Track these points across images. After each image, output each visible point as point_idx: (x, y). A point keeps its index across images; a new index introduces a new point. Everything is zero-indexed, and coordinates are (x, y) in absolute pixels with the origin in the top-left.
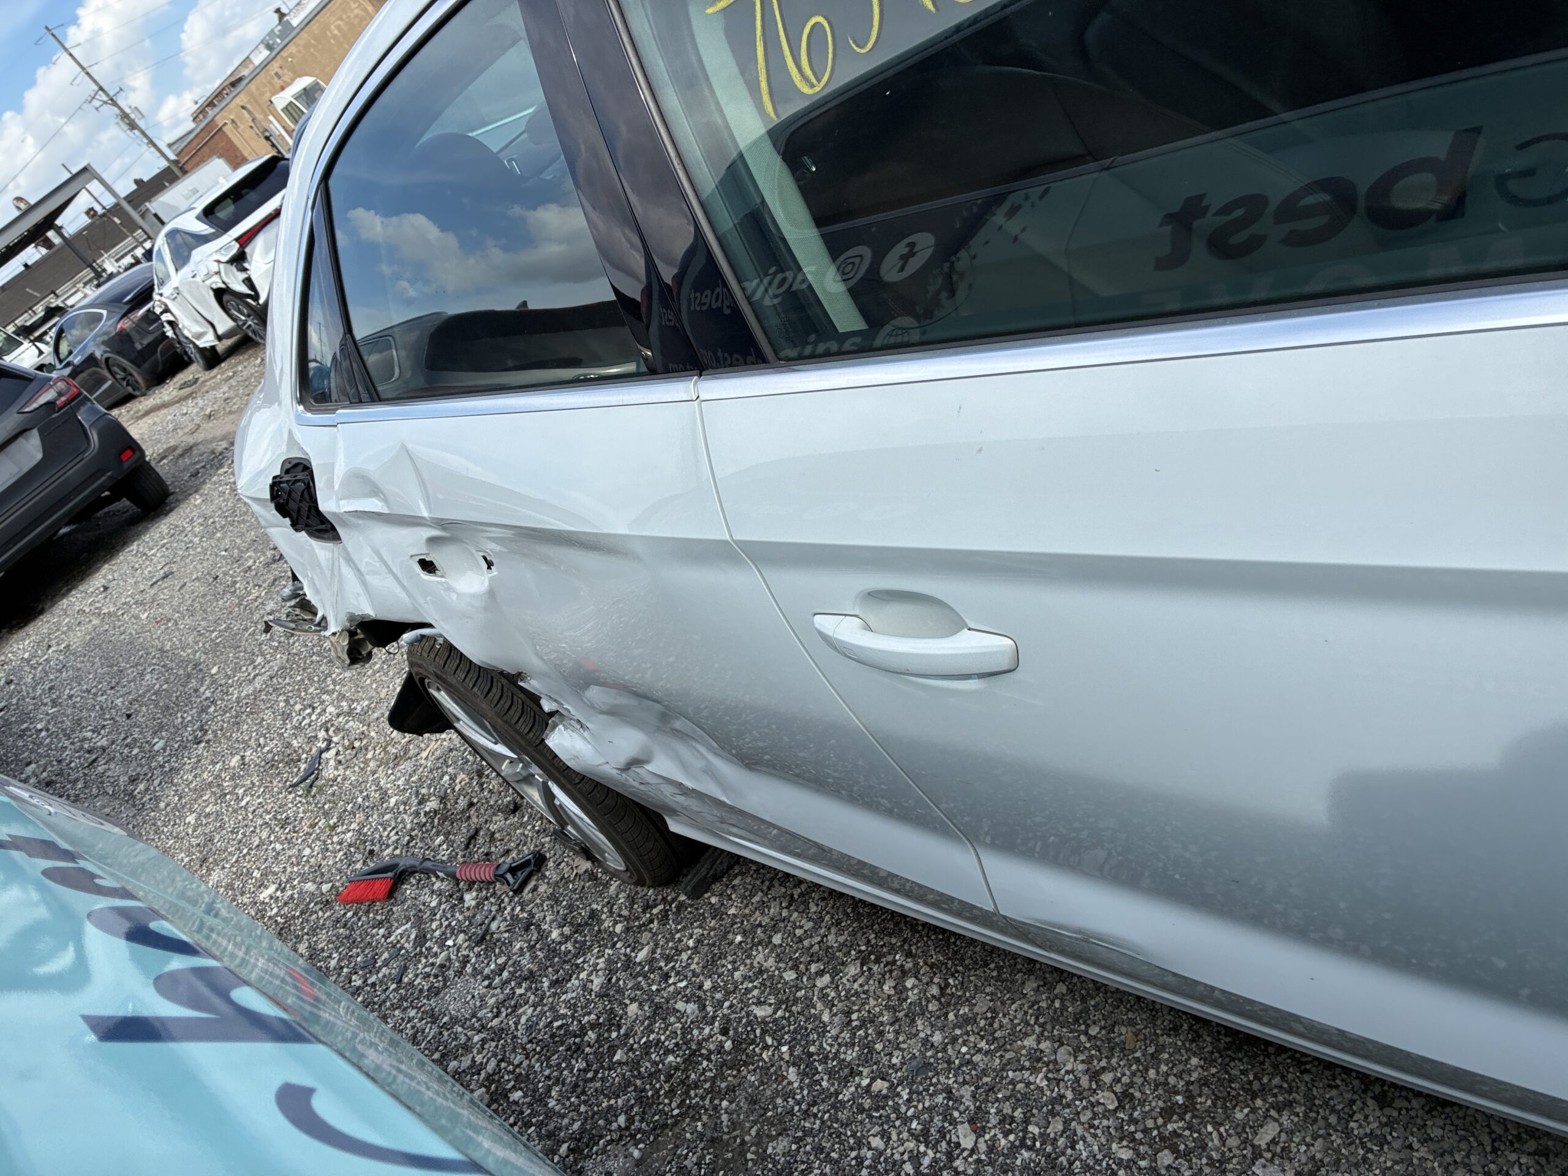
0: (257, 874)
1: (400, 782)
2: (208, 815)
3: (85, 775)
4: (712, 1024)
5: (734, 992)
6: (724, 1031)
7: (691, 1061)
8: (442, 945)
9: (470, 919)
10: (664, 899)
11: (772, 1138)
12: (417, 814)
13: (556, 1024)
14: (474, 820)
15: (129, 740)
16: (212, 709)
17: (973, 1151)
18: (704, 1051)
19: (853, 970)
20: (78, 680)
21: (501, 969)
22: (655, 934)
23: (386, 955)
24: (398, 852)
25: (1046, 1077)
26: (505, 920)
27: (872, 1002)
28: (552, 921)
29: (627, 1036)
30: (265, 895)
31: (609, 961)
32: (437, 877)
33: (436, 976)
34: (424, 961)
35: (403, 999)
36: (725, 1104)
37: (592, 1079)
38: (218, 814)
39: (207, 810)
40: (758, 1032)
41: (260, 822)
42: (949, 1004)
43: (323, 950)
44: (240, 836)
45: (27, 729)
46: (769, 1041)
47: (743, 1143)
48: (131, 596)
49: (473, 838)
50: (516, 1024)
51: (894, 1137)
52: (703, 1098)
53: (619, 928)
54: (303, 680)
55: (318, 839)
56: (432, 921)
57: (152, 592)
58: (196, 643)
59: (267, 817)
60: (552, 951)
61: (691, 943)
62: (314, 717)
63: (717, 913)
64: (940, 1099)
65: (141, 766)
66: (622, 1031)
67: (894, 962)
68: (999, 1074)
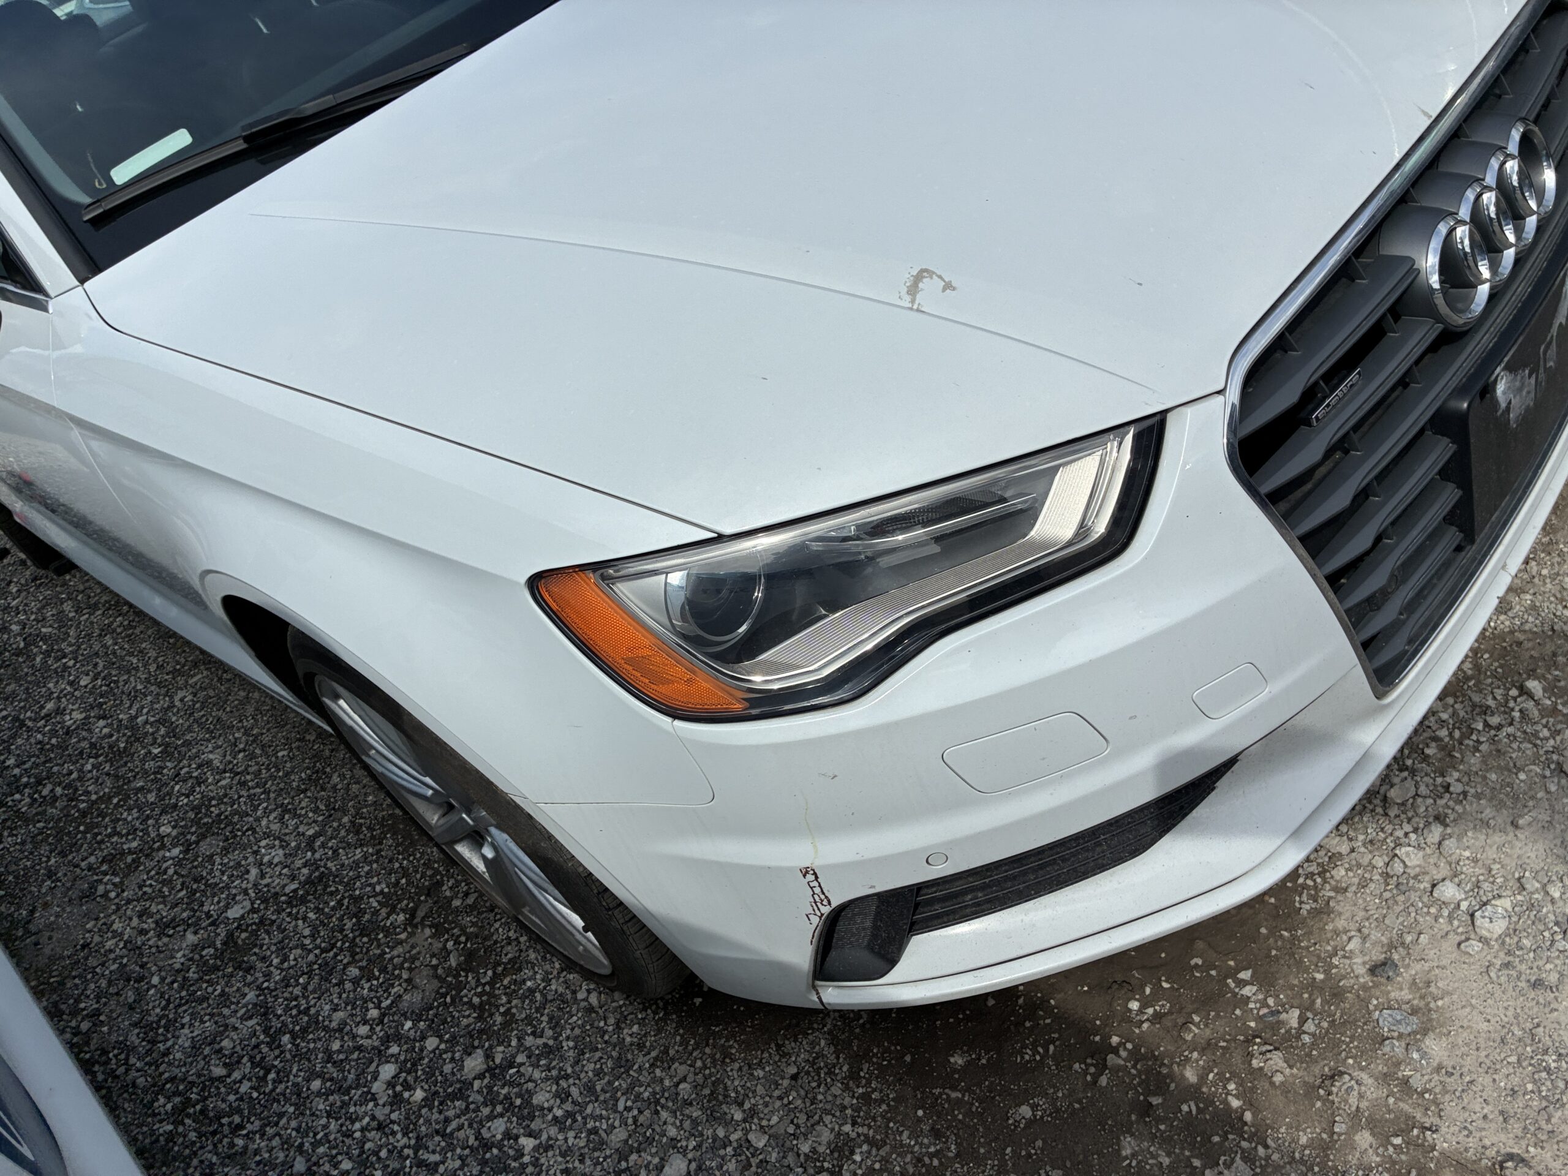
5: (42, 621)
6: (25, 639)
17: (86, 687)
19: (100, 612)
22: (29, 593)
40: (39, 640)
68: (122, 659)
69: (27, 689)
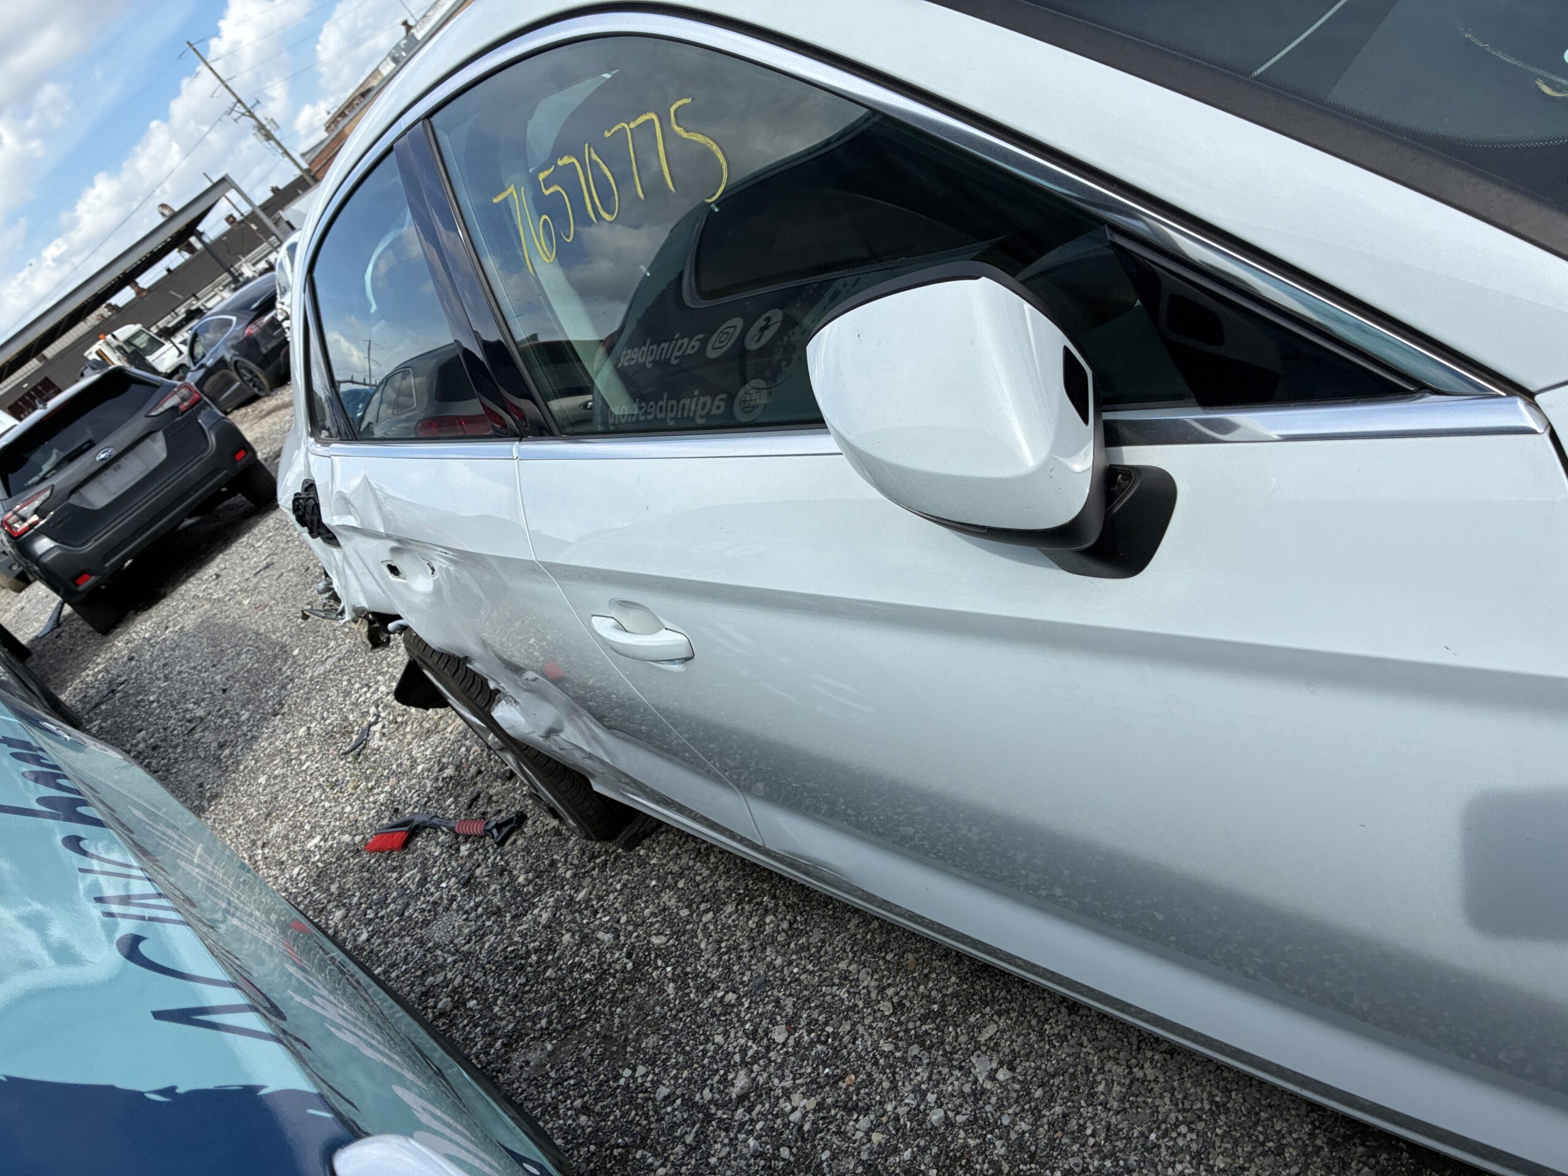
0: (307, 827)
1: (428, 752)
2: (276, 777)
3: (185, 741)
4: (622, 950)
5: (642, 925)
6: (629, 956)
7: (601, 979)
8: (438, 887)
9: (462, 866)
10: (607, 851)
11: (647, 1036)
12: (436, 779)
13: (510, 949)
14: (480, 785)
15: (222, 712)
16: (289, 686)
17: (784, 1044)
18: (612, 971)
19: (730, 909)
20: (188, 658)
21: (477, 905)
22: (594, 879)
23: (395, 894)
24: (416, 810)
25: (848, 992)
26: (487, 867)
27: (739, 934)
28: (521, 868)
29: (559, 958)
30: (311, 844)
31: (558, 901)
32: (443, 832)
33: (429, 911)
34: (422, 898)
35: (402, 928)
36: (619, 1010)
37: (529, 992)
38: (284, 776)
39: (276, 773)
40: (653, 956)
41: (315, 783)
42: (793, 936)
43: (349, 890)
44: (298, 795)
45: (142, 700)
46: (660, 963)
47: (626, 1039)
48: (237, 584)
49: (475, 799)
50: (481, 949)
51: (732, 1035)
52: (604, 1006)
53: (569, 874)
54: (364, 662)
55: (358, 798)
56: (433, 867)
57: (255, 580)
58: (285, 627)
59: (321, 780)
60: (517, 892)
61: (618, 887)
62: (368, 695)
63: (643, 863)
64: (770, 1007)
65: (229, 734)
66: (556, 955)
67: (762, 902)
68: (816, 988)
69: (678, 1044)
